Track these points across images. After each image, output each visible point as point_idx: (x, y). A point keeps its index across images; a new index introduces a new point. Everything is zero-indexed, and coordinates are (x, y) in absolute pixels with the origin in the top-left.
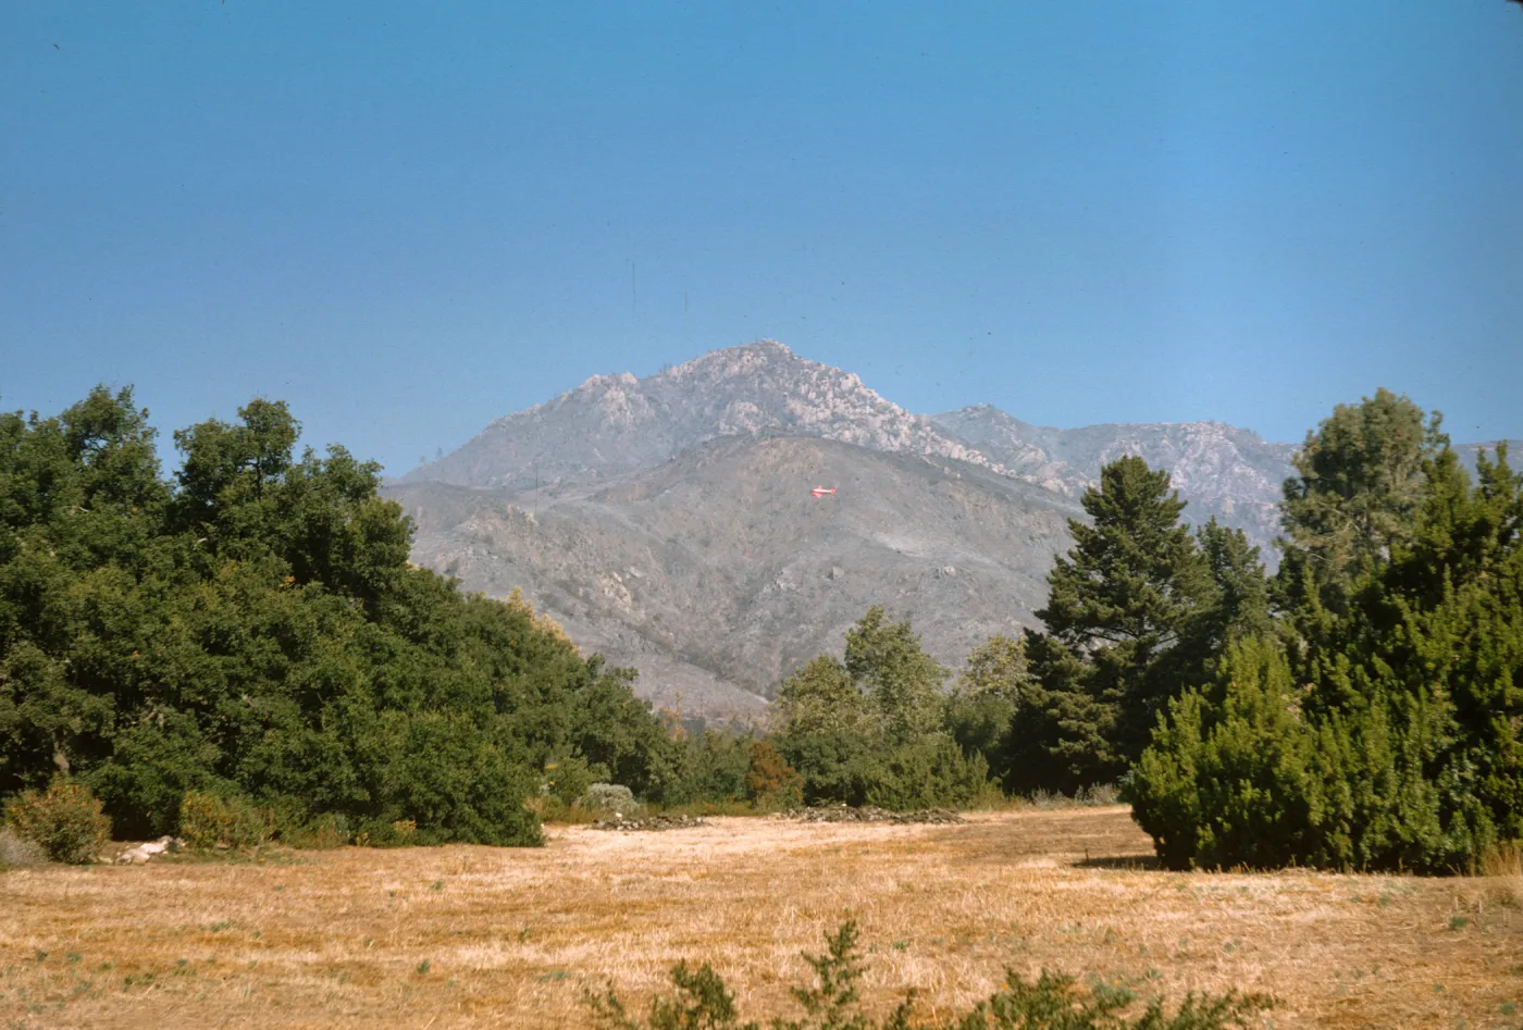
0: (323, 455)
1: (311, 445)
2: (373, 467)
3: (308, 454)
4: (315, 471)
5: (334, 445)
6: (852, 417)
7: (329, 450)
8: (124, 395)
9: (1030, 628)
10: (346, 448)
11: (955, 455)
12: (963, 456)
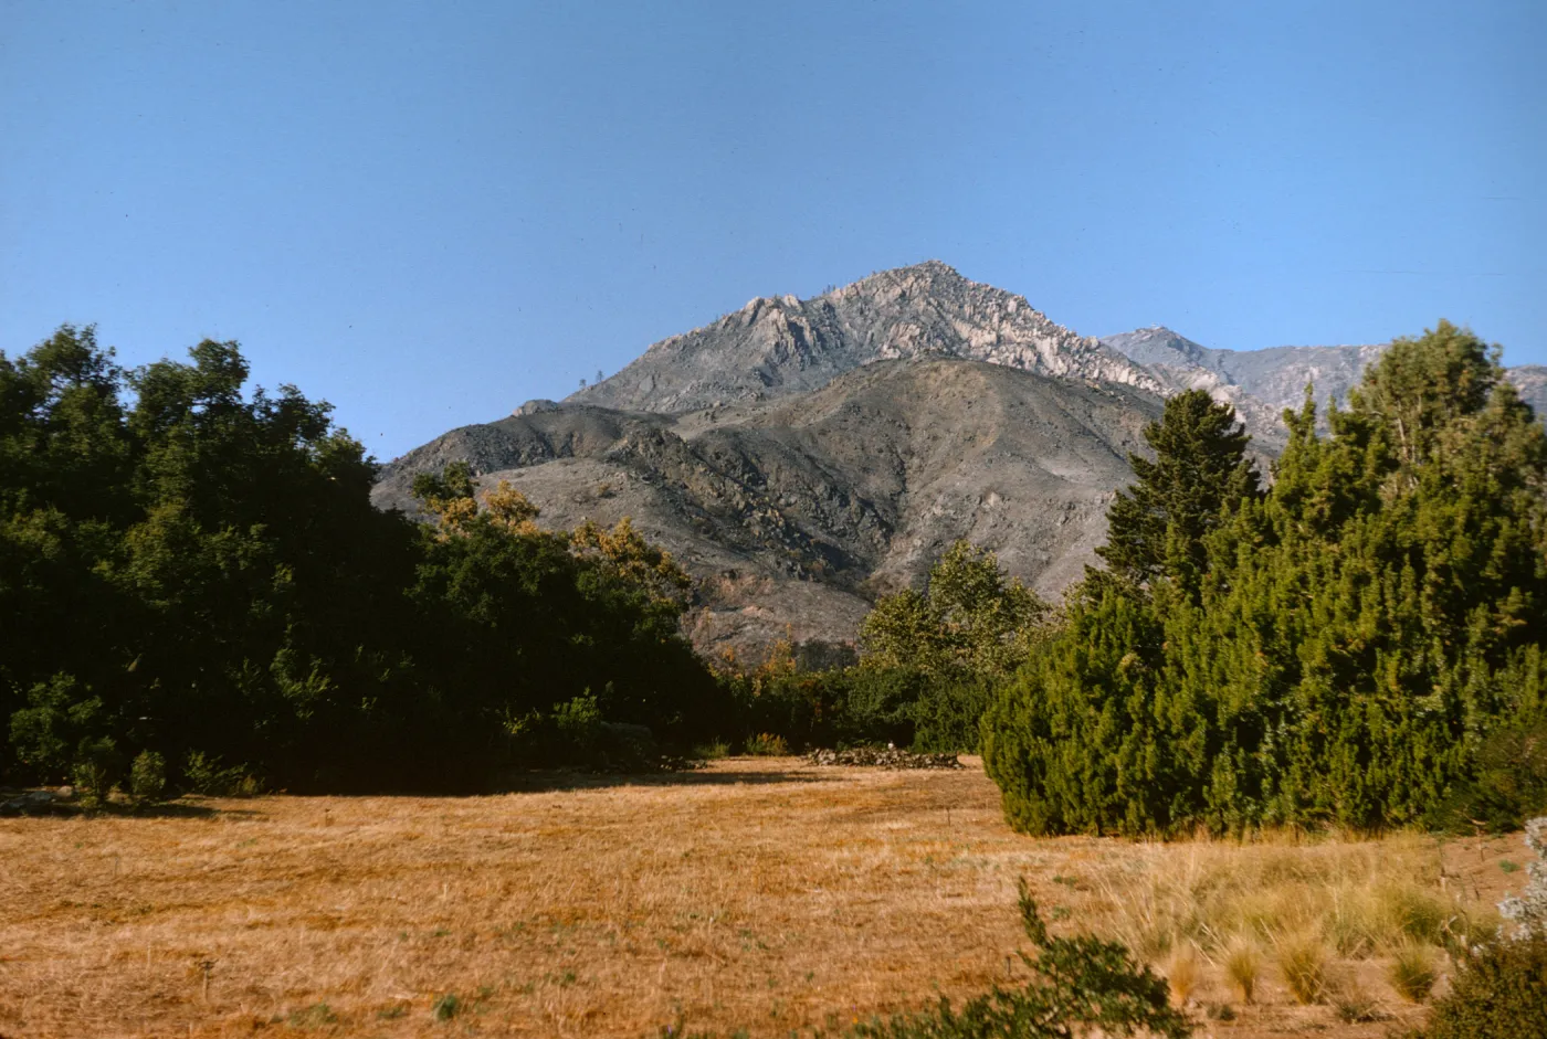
0: (274, 395)
1: (262, 385)
2: (326, 407)
3: (260, 393)
4: (267, 411)
5: (285, 384)
6: (1019, 340)
7: (280, 390)
8: (88, 334)
9: (1091, 565)
10: (299, 388)
11: (1123, 379)
12: (1132, 380)
